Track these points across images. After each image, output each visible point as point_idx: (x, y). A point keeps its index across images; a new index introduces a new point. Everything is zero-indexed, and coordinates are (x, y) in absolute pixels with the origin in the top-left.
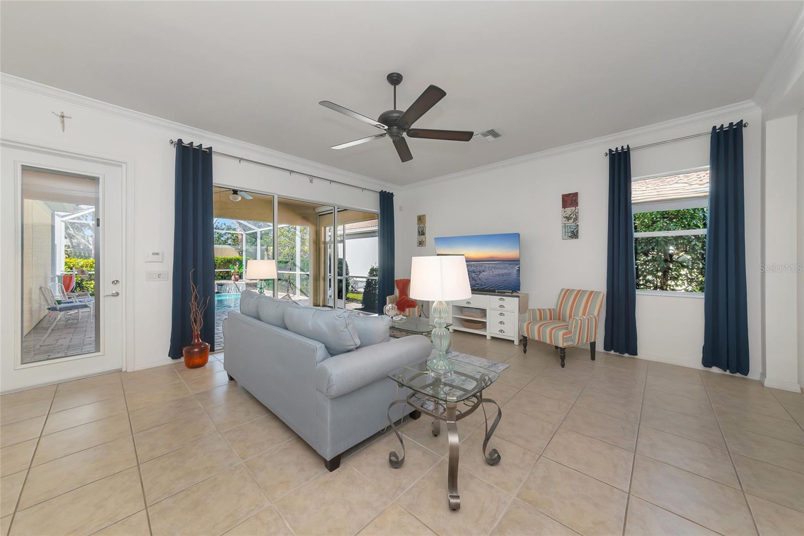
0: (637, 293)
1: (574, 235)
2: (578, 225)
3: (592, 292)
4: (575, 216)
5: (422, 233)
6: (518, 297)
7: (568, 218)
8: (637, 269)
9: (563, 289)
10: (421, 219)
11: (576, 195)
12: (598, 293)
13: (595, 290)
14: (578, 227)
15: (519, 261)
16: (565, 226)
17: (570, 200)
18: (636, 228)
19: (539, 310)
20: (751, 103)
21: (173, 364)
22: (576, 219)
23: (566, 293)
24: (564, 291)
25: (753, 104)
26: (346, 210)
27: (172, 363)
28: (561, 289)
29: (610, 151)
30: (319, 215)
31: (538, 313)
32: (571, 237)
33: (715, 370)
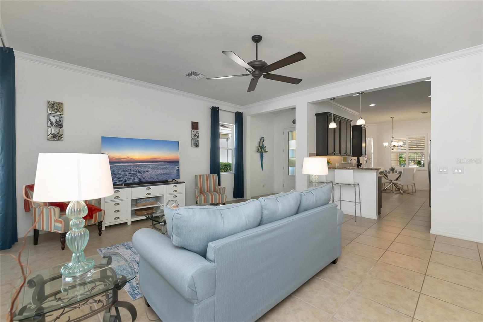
0: (221, 173)
1: (197, 145)
2: (198, 140)
4: (197, 135)
5: (57, 124)
6: (185, 183)
7: (195, 136)
11: (197, 123)
14: (198, 141)
15: (179, 162)
16: (193, 140)
17: (195, 126)
22: (197, 137)
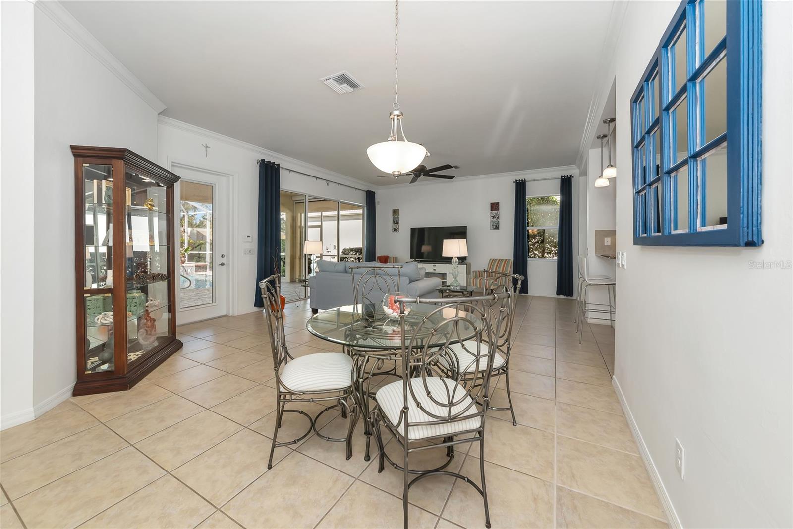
0: (528, 260)
1: (497, 227)
2: (499, 221)
3: (506, 260)
4: (497, 216)
5: (396, 222)
6: (466, 264)
7: (494, 217)
8: (529, 247)
9: (491, 259)
10: (395, 212)
11: (498, 203)
12: (509, 260)
13: (508, 258)
14: (499, 223)
16: (492, 222)
17: (495, 206)
18: (528, 223)
19: (479, 271)
20: (574, 166)
21: (258, 312)
22: (498, 218)
23: (493, 261)
24: (491, 261)
25: (576, 167)
26: (325, 200)
27: (256, 311)
28: (489, 259)
29: (516, 181)
30: (296, 203)
31: (478, 272)
32: (495, 228)
33: (562, 297)
